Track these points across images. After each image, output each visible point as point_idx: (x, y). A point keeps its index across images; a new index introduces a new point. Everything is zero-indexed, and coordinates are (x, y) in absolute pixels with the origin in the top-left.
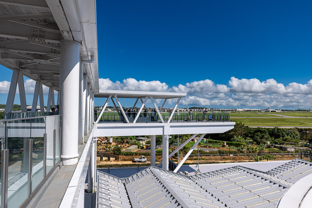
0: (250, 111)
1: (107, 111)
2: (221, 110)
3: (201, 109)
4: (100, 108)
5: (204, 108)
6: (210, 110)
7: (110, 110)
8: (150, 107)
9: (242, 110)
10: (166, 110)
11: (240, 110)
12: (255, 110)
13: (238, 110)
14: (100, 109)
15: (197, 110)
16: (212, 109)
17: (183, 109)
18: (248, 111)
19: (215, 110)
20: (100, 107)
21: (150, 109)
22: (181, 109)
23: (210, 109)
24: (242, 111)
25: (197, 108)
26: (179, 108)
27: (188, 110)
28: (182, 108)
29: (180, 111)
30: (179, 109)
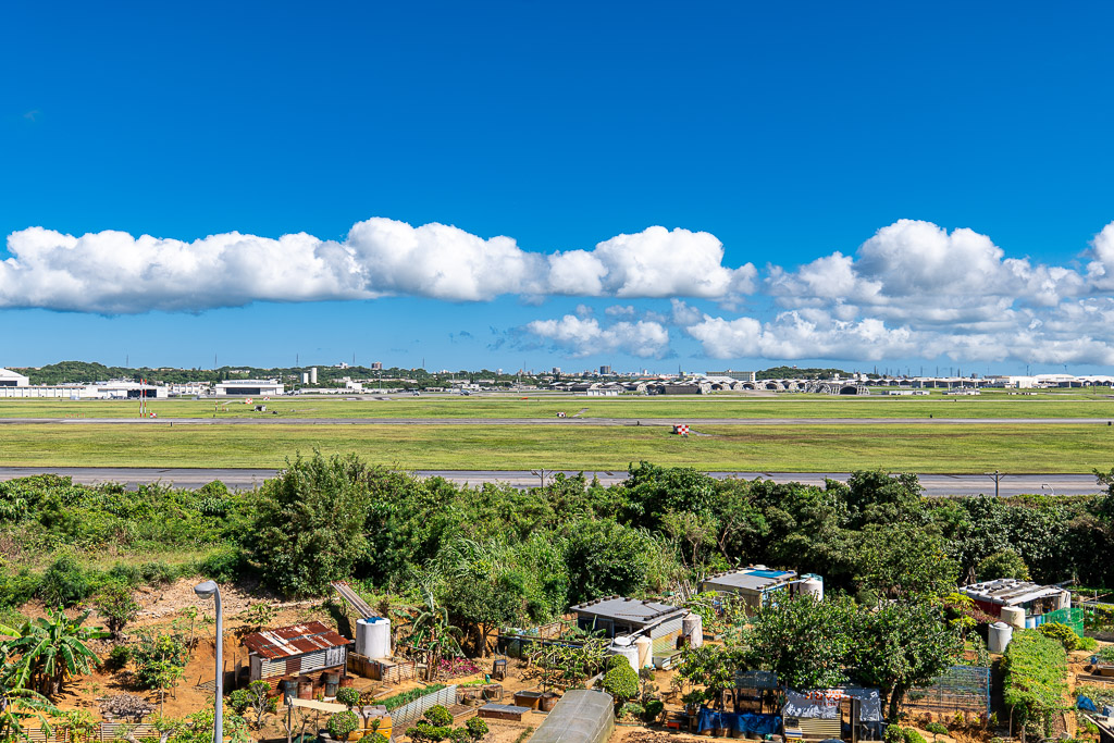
0: (1076, 385)
1: (340, 390)
2: (922, 380)
3: (822, 377)
4: (306, 376)
5: (834, 371)
6: (868, 383)
7: (358, 387)
8: (559, 369)
9: (1036, 382)
10: (642, 387)
11: (1026, 382)
12: (1098, 383)
13: (1013, 380)
14: (306, 381)
15: (801, 386)
16: (877, 377)
17: (731, 381)
18: (1063, 385)
19: (893, 383)
20: (308, 370)
21: (557, 377)
22: (716, 380)
23: (865, 379)
24: (1035, 389)
25: (799, 372)
26: (708, 374)
27: (754, 381)
28: (723, 374)
29: (715, 387)
30: (710, 378)
